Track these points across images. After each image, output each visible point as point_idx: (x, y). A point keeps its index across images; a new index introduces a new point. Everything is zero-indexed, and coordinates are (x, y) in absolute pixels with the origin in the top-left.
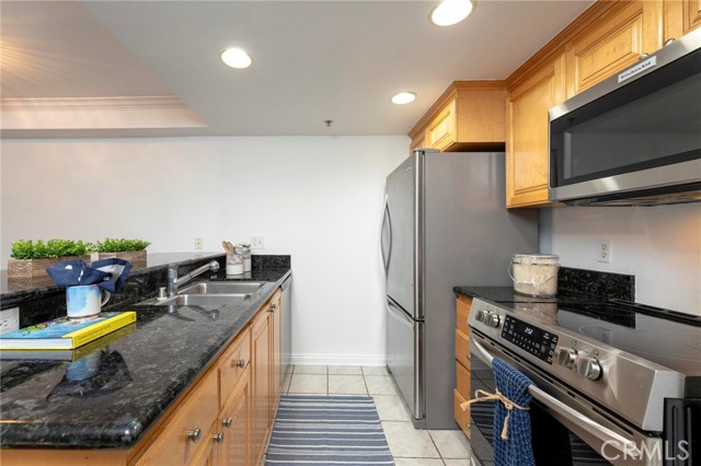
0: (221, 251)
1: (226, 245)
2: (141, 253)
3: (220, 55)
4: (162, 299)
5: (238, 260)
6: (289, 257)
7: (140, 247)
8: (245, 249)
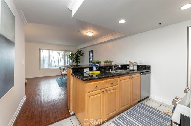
0: (128, 63)
1: (130, 62)
2: (111, 63)
3: (119, 22)
4: (111, 71)
5: (132, 66)
6: (150, 66)
7: (111, 62)
8: (135, 63)
